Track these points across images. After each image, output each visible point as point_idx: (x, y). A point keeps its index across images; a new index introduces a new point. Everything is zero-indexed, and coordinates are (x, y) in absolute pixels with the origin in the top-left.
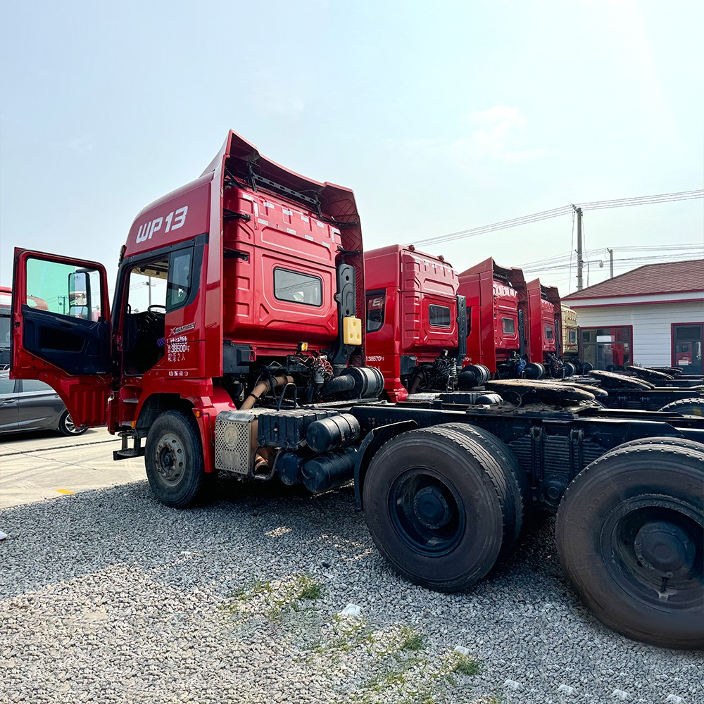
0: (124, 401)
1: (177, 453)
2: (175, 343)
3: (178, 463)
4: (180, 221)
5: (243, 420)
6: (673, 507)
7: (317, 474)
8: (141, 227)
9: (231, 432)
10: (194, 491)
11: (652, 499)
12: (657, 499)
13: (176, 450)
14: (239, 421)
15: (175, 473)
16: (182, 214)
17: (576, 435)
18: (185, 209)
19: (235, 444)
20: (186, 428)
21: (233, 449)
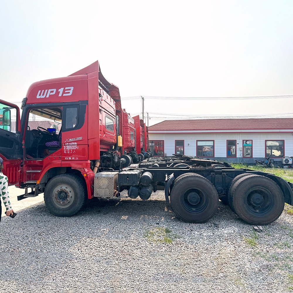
0: (27, 171)
1: (70, 193)
2: (68, 145)
3: (70, 197)
4: (69, 93)
5: (110, 176)
6: (261, 189)
7: (147, 193)
8: (40, 91)
9: (104, 181)
10: (80, 208)
11: (256, 188)
12: (257, 188)
13: (69, 191)
14: (108, 177)
15: (68, 201)
16: (70, 90)
17: (224, 174)
18: (72, 88)
19: (106, 186)
20: (75, 182)
21: (104, 188)
